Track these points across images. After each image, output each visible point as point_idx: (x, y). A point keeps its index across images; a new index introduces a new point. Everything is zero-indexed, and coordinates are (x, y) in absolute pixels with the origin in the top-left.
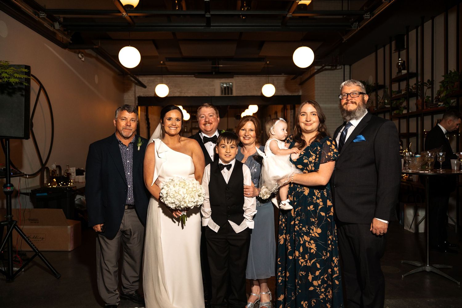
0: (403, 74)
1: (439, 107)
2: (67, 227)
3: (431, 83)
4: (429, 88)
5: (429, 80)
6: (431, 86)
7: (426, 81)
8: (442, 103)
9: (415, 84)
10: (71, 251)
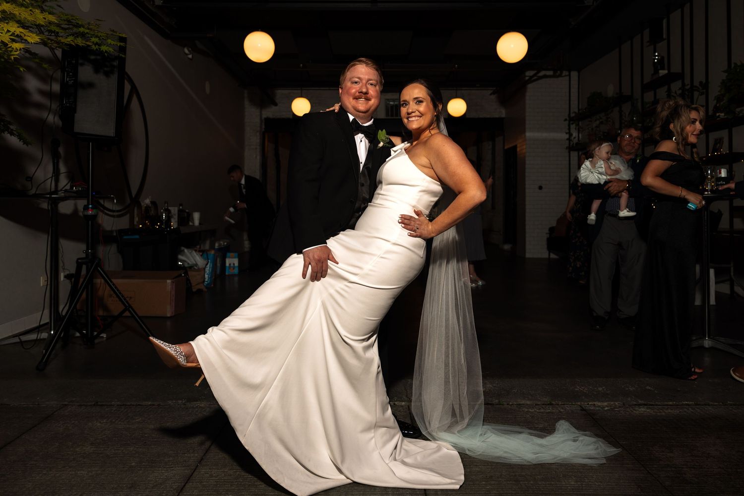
0: (661, 75)
1: (718, 119)
2: (166, 282)
3: (705, 86)
4: (702, 94)
5: (701, 83)
6: (705, 91)
7: (696, 83)
8: (723, 114)
9: (680, 89)
10: (171, 317)
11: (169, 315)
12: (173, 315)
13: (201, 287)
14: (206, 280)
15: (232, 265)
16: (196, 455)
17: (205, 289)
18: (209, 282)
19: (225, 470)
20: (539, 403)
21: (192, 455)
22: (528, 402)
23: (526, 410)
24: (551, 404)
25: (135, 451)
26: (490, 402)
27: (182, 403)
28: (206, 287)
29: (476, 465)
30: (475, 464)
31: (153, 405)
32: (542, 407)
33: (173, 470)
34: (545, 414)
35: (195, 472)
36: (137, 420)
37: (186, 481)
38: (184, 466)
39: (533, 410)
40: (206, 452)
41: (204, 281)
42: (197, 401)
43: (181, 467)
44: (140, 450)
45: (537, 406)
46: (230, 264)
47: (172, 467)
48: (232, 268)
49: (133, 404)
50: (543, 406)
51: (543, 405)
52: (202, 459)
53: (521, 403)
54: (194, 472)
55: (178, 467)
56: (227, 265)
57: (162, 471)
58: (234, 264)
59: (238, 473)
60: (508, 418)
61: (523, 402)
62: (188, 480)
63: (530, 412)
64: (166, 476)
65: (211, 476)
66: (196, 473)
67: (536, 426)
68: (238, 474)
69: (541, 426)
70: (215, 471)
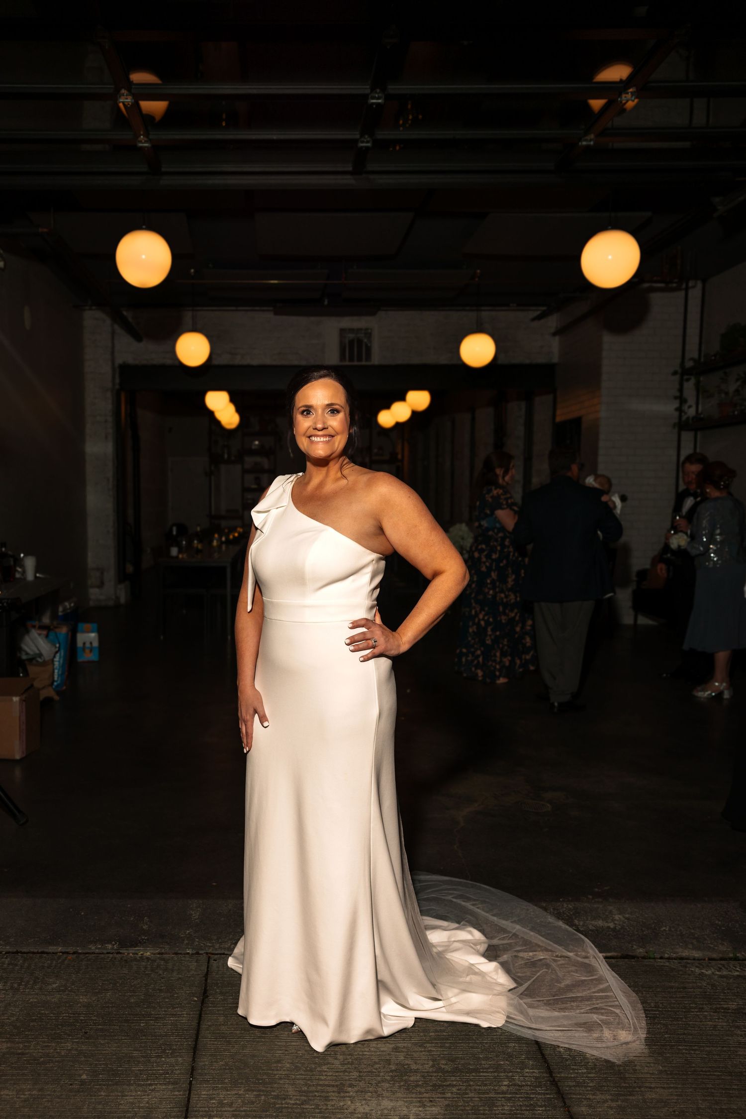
2: (12, 700)
10: (21, 760)
11: (18, 757)
12: (24, 755)
13: (49, 692)
14: (56, 679)
15: (88, 645)
16: (180, 1059)
17: (56, 698)
18: (59, 682)
19: (241, 1092)
20: (715, 956)
21: (173, 1060)
22: (697, 954)
23: (697, 970)
24: (736, 959)
25: (76, 1050)
26: (630, 954)
27: (113, 949)
28: (58, 693)
29: (650, 1088)
30: (647, 1085)
31: (68, 953)
32: (723, 965)
33: (153, 1090)
34: (731, 980)
35: (192, 1096)
36: (54, 986)
37: (184, 1114)
38: (169, 1083)
39: (709, 972)
40: (194, 1053)
41: (54, 681)
42: (136, 946)
43: (165, 1084)
44: (84, 1047)
45: (713, 963)
46: (84, 644)
47: (150, 1085)
48: (87, 651)
49: (32, 950)
50: (723, 962)
51: (722, 959)
52: (193, 1069)
53: (684, 955)
54: (190, 1094)
55: (160, 1084)
56: (80, 644)
57: (136, 1091)
58: (91, 643)
59: (263, 1098)
60: (672, 987)
61: (686, 953)
62: (187, 1110)
63: (706, 975)
64: (148, 1103)
65: (221, 1104)
66: (194, 1099)
67: (725, 1006)
68: (265, 1101)
69: (733, 1006)
70: (224, 1093)
